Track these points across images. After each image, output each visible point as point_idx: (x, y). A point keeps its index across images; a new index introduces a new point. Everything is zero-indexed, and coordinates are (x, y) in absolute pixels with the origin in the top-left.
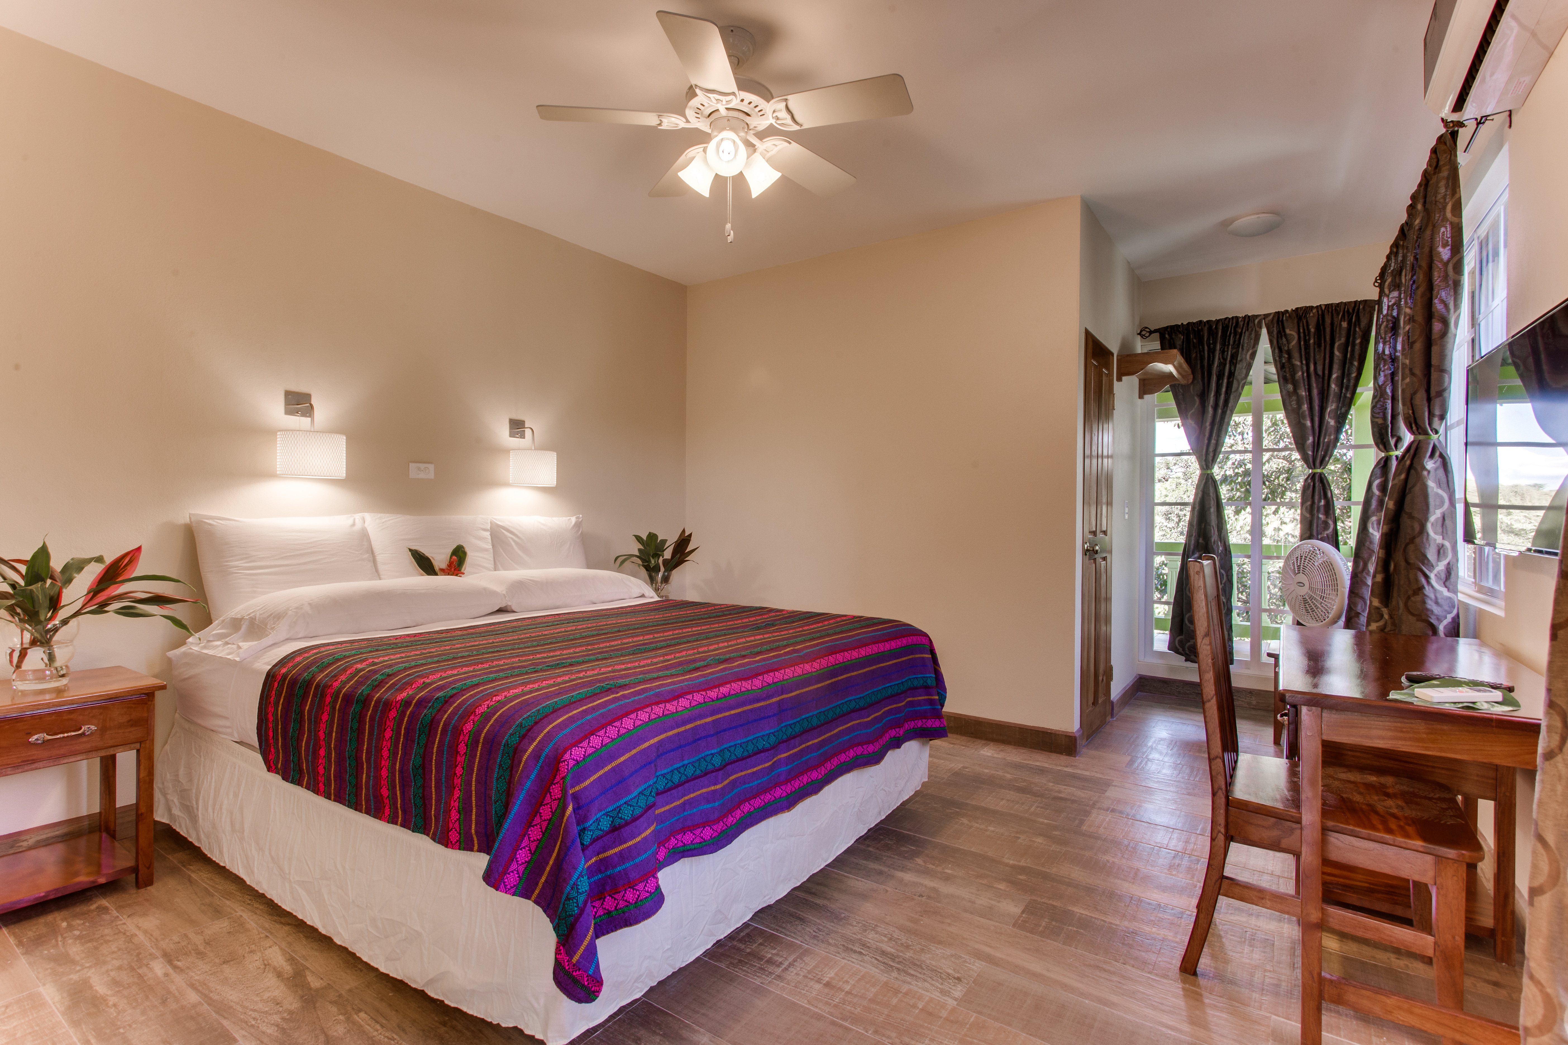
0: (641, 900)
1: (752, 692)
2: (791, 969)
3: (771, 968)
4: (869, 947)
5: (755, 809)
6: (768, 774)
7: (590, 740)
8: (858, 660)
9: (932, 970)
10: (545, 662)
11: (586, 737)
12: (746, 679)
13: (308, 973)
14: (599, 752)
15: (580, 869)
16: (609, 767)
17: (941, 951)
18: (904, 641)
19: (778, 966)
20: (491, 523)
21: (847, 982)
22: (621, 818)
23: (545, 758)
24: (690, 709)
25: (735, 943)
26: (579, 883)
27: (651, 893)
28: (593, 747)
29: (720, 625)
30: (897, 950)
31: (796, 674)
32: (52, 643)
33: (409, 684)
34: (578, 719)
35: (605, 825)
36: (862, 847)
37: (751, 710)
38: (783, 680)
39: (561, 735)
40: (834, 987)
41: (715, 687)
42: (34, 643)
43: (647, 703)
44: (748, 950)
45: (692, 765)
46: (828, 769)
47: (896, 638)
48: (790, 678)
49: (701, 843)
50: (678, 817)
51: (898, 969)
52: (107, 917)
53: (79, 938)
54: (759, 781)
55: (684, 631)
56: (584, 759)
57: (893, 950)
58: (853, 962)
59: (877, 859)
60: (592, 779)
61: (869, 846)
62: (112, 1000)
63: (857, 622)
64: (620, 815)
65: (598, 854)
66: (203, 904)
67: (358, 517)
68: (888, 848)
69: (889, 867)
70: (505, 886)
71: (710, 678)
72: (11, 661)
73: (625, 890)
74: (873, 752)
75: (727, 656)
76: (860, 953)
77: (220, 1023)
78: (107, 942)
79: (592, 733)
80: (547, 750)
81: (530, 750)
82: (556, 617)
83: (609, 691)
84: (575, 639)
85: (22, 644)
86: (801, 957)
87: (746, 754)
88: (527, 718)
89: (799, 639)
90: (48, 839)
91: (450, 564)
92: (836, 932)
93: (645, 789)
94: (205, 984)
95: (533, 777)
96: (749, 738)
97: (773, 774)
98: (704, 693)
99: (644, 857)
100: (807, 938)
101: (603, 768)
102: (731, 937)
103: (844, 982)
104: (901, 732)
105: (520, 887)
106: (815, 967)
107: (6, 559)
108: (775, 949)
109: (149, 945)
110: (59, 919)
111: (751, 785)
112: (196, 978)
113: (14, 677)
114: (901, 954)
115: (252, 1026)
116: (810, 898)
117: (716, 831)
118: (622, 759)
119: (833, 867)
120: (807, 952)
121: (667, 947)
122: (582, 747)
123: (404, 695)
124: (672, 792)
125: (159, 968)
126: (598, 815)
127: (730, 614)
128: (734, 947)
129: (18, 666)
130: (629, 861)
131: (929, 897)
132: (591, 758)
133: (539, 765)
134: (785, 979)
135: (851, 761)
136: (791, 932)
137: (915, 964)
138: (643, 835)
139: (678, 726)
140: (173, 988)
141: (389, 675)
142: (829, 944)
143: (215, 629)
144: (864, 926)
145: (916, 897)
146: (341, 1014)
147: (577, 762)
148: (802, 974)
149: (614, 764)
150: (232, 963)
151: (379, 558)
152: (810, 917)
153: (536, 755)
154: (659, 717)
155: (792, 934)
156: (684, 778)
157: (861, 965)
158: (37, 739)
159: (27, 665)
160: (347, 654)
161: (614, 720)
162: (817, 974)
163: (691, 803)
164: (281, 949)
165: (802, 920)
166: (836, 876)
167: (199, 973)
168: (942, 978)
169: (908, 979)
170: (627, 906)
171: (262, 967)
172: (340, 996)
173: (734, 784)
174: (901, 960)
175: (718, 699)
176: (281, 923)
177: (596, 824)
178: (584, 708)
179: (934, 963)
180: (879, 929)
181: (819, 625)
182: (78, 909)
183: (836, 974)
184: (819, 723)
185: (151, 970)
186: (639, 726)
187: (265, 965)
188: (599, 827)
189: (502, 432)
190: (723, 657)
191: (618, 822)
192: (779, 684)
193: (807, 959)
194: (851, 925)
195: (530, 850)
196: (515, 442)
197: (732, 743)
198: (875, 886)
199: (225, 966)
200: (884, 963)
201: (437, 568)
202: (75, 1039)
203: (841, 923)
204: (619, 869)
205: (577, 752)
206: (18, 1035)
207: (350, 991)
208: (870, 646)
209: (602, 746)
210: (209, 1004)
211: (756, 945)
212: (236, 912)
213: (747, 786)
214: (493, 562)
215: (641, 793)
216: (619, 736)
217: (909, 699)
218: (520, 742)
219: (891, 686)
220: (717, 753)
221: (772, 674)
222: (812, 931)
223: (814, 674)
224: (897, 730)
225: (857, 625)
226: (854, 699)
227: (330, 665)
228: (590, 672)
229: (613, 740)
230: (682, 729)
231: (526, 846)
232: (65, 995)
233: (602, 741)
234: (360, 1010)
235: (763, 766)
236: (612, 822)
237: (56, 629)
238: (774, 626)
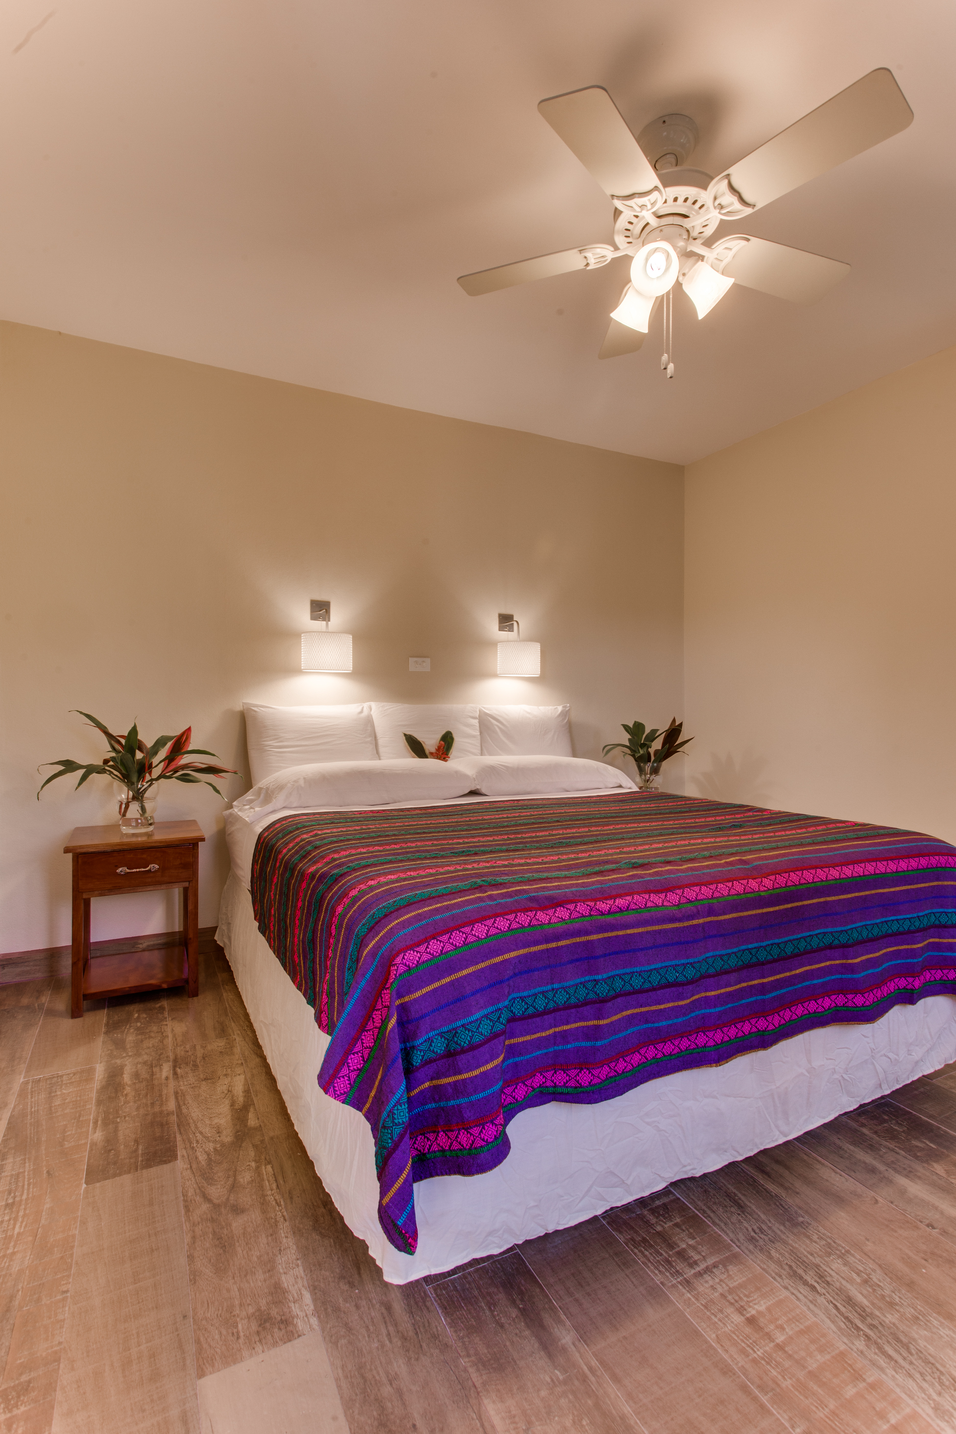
0: (476, 1148)
1: (662, 909)
2: (707, 1277)
3: (680, 1266)
4: (828, 1283)
5: (664, 1056)
6: (685, 1015)
7: (429, 944)
8: (839, 882)
9: (927, 1362)
10: (453, 848)
11: (426, 940)
12: (657, 892)
13: (252, 1109)
14: (436, 961)
15: (398, 1095)
16: (447, 980)
17: (948, 1332)
18: (923, 861)
19: (693, 1264)
20: (480, 711)
21: (782, 1328)
22: (456, 1043)
23: (381, 957)
24: (568, 921)
25: (646, 1213)
26: (395, 1112)
27: (488, 1143)
28: (430, 953)
29: (676, 822)
30: (873, 1304)
31: (733, 891)
32: (144, 799)
33: (323, 857)
34: (425, 918)
35: (439, 1046)
36: (853, 1124)
37: (659, 932)
38: (712, 898)
39: (402, 933)
40: (761, 1329)
41: (610, 897)
42: (134, 798)
43: (513, 908)
44: (659, 1228)
45: (565, 991)
46: (787, 1018)
47: (909, 857)
48: (723, 896)
49: (576, 1088)
50: (545, 1051)
51: (868, 1337)
52: (160, 1016)
53: (138, 1029)
54: (670, 1022)
55: (629, 826)
56: (417, 966)
57: (865, 1302)
58: (798, 1299)
59: (872, 1148)
60: (424, 991)
61: (863, 1125)
62: (128, 1089)
63: (860, 830)
64: (456, 1039)
65: (432, 1079)
66: (217, 1021)
67: (366, 705)
68: (893, 1136)
69: (887, 1165)
70: (335, 1091)
71: (608, 885)
72: (120, 812)
73: (459, 1130)
74: (863, 1006)
75: (646, 861)
76: (813, 1288)
77: (175, 1137)
78: (150, 1037)
79: (434, 937)
80: (384, 948)
81: (370, 946)
82: (516, 802)
83: (480, 888)
84: (507, 826)
85: (128, 798)
86: (725, 1263)
87: (647, 985)
88: (381, 908)
89: (753, 848)
90: (154, 945)
91: (439, 749)
92: (785, 1243)
93: (493, 1012)
94: (184, 1095)
95: (368, 976)
96: (653, 967)
97: (693, 1015)
98: (592, 904)
99: (481, 1095)
100: (741, 1237)
101: (439, 980)
102: (642, 1202)
103: (777, 1327)
104: (917, 983)
105: (351, 1095)
106: (741, 1286)
107: (115, 735)
108: (694, 1238)
109: (170, 1048)
110: (135, 1011)
111: (656, 1025)
112: (182, 1088)
113: (120, 823)
114: (877, 1313)
115: (193, 1148)
116: (760, 1179)
117: (599, 1077)
118: (465, 972)
119: (803, 1143)
120: (734, 1259)
121: (532, 1204)
122: (417, 952)
123: (313, 869)
124: (534, 1019)
125: (166, 1070)
126: (431, 1034)
127: (697, 811)
128: (642, 1217)
129: (124, 815)
130: (463, 1096)
131: (944, 1232)
132: (425, 966)
133: (375, 963)
134: (695, 1289)
135: (826, 1013)
136: (720, 1220)
137: (898, 1340)
138: (482, 1069)
139: (548, 941)
140: (165, 1092)
141: (316, 848)
142: (770, 1257)
143: (249, 796)
144: (829, 1245)
145: (922, 1226)
146: (255, 1161)
147: (409, 969)
148: (720, 1290)
149: (453, 977)
150: (209, 1081)
151: (381, 742)
152: (753, 1207)
153: (373, 953)
154: (523, 927)
155: (722, 1225)
156: (551, 1005)
157: (809, 1309)
158: (121, 871)
159: (129, 815)
160: (308, 824)
161: (464, 925)
162: (740, 1298)
163: (564, 1037)
164: (246, 1079)
165: (741, 1207)
166: (805, 1157)
167: (186, 1083)
168: (941, 1384)
169: (882, 1361)
170: (461, 1150)
171: (226, 1092)
172: (262, 1141)
173: (630, 1020)
174: (875, 1322)
175: (609, 912)
176: (257, 1054)
177: (427, 1044)
178: (439, 905)
179: (932, 1350)
180: (851, 1259)
181: (799, 831)
182: (150, 1005)
183: (769, 1309)
184: (770, 957)
185: (161, 1070)
186: (494, 935)
187: (229, 1091)
188: (432, 1048)
189: (492, 626)
190: (641, 861)
191: (453, 1047)
192: (705, 902)
193: (733, 1269)
194: (808, 1237)
195: (362, 1057)
196: (504, 635)
197: (628, 970)
198: (860, 1188)
199: (204, 1083)
200: (847, 1318)
201: (427, 752)
202: (92, 1117)
203: (795, 1231)
204: (452, 1103)
205: (411, 956)
206: (67, 1101)
207: (272, 1138)
208: (863, 865)
209: (442, 953)
210: (177, 1116)
211: (671, 1224)
212: (234, 1035)
213: (650, 1025)
214: (479, 748)
215: (486, 1016)
216: (465, 944)
217: (931, 940)
218: (368, 933)
219: (897, 920)
220: (603, 980)
221: (697, 889)
222: (750, 1229)
223: (762, 894)
224: (910, 980)
225: (851, 835)
226: (831, 933)
227: (291, 832)
228: (480, 865)
229: (456, 947)
230: (553, 945)
231: (359, 1051)
232: (106, 1075)
233: (443, 948)
234: (269, 1163)
235: (676, 1004)
236: (447, 1045)
237: (146, 790)
238: (741, 827)
